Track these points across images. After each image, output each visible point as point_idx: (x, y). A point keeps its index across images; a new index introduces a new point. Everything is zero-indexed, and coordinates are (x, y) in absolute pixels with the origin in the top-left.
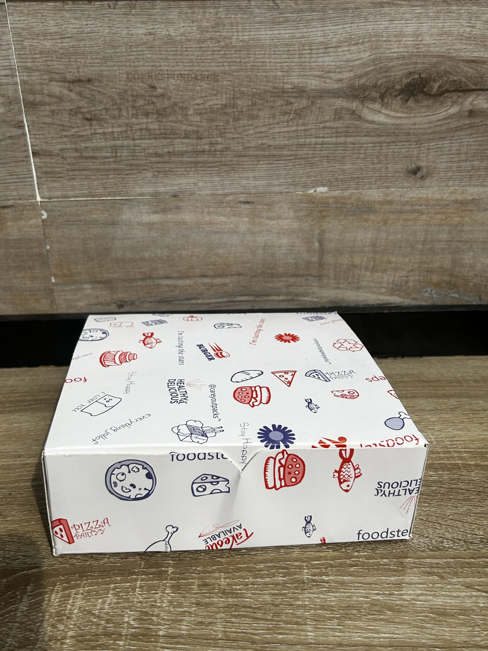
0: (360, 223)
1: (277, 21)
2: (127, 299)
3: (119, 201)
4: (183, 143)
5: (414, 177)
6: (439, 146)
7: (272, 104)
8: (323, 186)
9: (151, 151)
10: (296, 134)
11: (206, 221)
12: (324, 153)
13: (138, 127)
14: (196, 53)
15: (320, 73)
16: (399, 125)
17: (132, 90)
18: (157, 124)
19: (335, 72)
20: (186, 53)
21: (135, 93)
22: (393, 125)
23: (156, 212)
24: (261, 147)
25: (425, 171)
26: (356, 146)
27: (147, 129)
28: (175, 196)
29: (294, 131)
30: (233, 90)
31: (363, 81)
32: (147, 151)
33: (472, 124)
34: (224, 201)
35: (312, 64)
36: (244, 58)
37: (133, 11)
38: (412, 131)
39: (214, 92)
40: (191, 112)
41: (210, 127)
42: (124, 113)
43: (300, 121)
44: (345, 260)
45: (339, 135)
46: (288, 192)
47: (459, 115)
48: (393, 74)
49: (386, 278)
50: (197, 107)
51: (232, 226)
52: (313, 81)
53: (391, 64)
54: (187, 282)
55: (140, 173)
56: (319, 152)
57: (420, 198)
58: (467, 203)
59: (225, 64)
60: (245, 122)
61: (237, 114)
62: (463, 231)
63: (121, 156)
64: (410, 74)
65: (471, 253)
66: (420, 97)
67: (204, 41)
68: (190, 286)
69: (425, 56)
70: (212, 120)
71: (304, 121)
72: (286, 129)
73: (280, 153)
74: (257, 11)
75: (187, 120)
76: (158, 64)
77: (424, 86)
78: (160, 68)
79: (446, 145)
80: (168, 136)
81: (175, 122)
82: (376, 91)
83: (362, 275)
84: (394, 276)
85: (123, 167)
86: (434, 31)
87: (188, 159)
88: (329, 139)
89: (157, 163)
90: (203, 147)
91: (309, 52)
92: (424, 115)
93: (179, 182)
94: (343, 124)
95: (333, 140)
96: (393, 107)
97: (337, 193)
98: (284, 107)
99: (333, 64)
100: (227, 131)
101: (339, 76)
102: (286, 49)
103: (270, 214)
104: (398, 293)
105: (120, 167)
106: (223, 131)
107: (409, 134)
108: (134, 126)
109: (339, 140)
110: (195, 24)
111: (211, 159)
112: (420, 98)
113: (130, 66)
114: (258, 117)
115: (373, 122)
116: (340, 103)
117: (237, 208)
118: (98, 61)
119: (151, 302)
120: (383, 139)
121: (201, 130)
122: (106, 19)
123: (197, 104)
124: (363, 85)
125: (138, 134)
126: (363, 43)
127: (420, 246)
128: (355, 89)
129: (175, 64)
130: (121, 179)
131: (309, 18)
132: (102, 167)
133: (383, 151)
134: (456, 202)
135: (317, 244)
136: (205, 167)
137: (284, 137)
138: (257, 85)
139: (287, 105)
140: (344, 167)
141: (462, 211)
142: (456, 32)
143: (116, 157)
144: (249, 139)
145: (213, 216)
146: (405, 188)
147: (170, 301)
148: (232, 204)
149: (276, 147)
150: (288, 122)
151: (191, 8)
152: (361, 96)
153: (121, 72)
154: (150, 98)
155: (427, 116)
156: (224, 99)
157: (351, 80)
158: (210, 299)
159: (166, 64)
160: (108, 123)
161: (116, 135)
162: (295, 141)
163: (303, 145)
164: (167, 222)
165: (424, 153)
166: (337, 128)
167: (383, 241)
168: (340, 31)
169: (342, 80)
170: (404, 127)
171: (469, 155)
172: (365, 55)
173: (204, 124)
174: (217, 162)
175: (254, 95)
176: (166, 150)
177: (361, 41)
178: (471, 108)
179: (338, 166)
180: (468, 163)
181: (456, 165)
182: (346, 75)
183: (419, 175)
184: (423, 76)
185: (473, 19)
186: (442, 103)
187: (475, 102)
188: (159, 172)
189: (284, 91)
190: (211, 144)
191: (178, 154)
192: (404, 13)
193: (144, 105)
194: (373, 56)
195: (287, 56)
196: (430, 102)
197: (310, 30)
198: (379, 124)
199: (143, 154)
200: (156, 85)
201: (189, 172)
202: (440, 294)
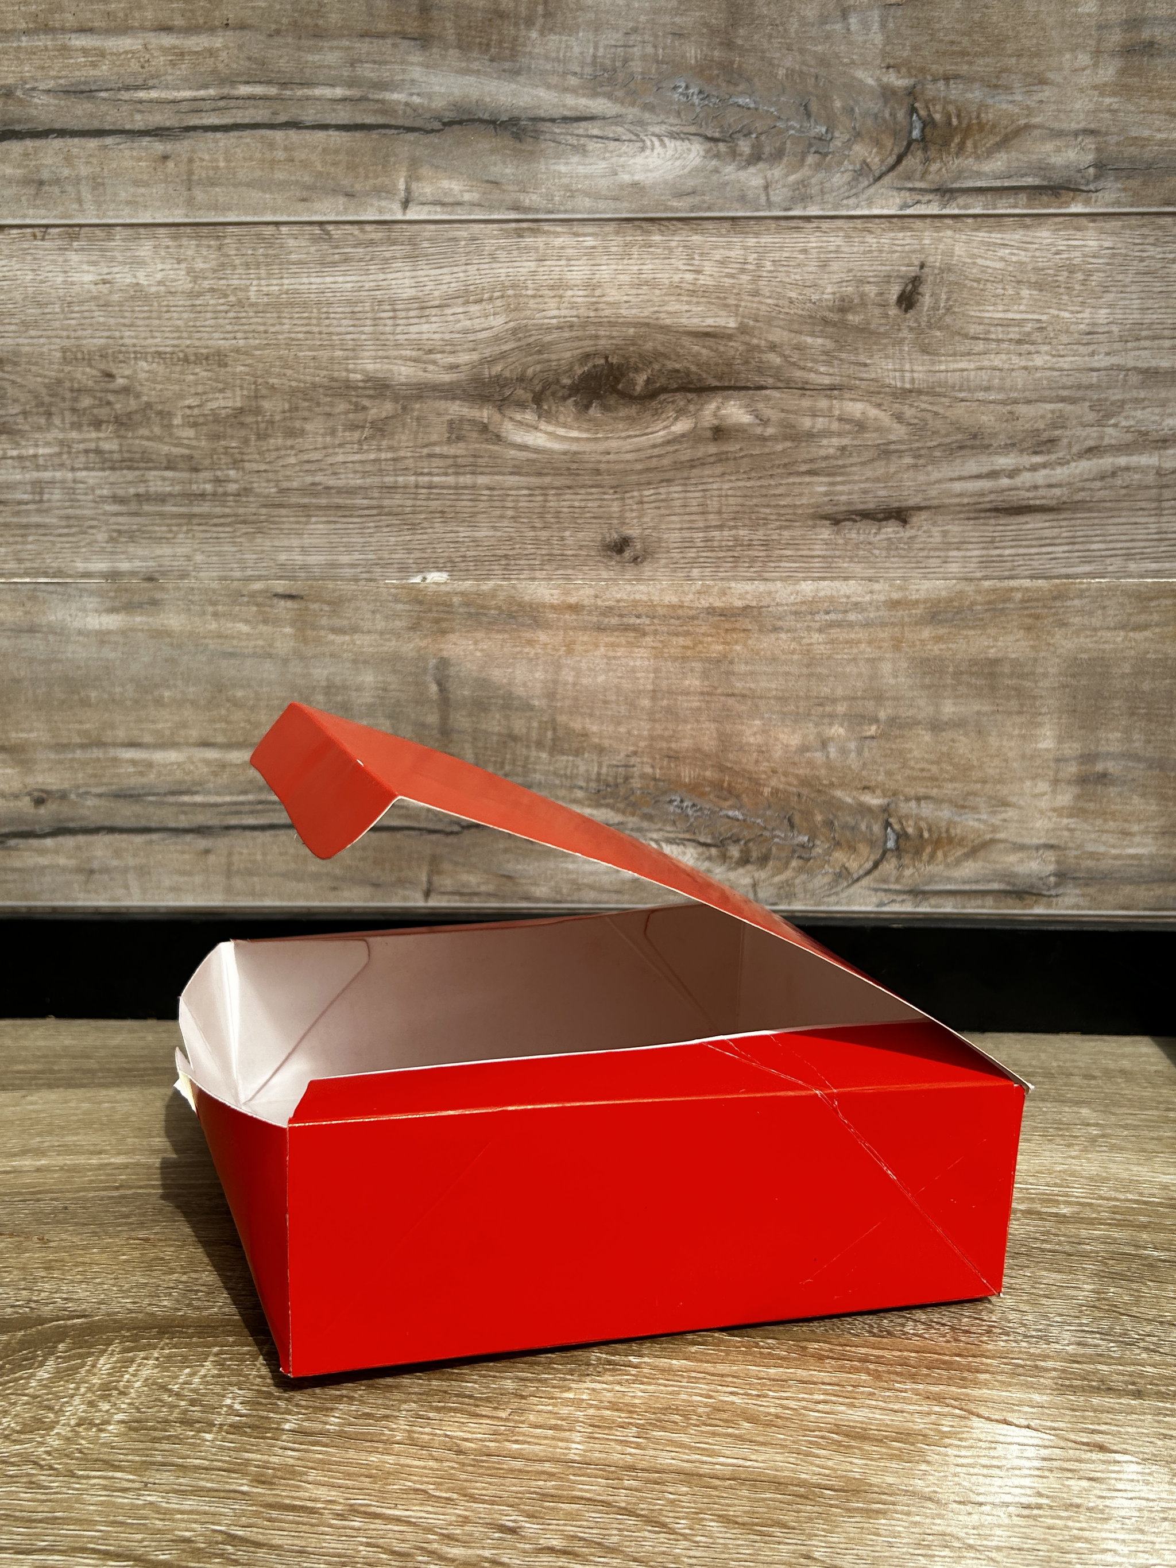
0: (519, 649)
1: (328, 260)
2: (54, 788)
3: (43, 587)
4: (164, 479)
5: (618, 558)
6: (663, 497)
7: (327, 409)
8: (439, 570)
9: (105, 492)
10: (377, 467)
11: (210, 631)
12: (434, 504)
13: (82, 446)
14: (185, 315)
15: (414, 353)
16: (575, 453)
17: (72, 380)
18: (116, 441)
19: (443, 352)
20: (167, 315)
21: (76, 385)
22: (565, 453)
23: (112, 610)
24: (312, 490)
25: (639, 546)
26: (496, 493)
27: (98, 451)
28: (150, 579)
29: (374, 461)
30: (255, 383)
31: (497, 369)
32: (98, 492)
33: (722, 453)
34: (245, 592)
35: (398, 337)
36: (273, 325)
37: (75, 244)
38: (603, 466)
39: (221, 386)
40: (177, 421)
41: (214, 449)
42: (57, 421)
43: (384, 443)
44: (494, 724)
45: (462, 470)
46: (370, 580)
47: (693, 437)
48: (553, 357)
49: (582, 769)
50: (188, 412)
51: (261, 643)
52: (403, 368)
53: (548, 338)
54: (173, 756)
55: (85, 533)
56: (424, 503)
57: (635, 601)
58: (733, 615)
59: (239, 335)
60: (280, 441)
61: (263, 426)
62: (734, 674)
63: (49, 501)
64: (587, 356)
65: (757, 722)
66: (612, 400)
67: (200, 294)
68: (179, 764)
69: (612, 324)
70: (216, 437)
71: (390, 443)
72: (357, 457)
73: (349, 501)
74: (291, 243)
75: (171, 435)
76: (117, 334)
77: (617, 380)
78: (121, 342)
79: (676, 495)
80: (136, 465)
81: (148, 439)
82: (525, 389)
83: (532, 759)
84: (600, 766)
85: (54, 521)
86: (624, 278)
87: (174, 509)
88: (443, 479)
89: (116, 514)
90: (202, 486)
91: (391, 314)
92: (623, 434)
93: (159, 552)
94: (467, 449)
95: (450, 480)
96: (562, 419)
97: (467, 585)
98: (351, 416)
99: (437, 336)
100: (246, 458)
101: (451, 360)
102: (348, 310)
103: (337, 622)
104: (611, 801)
105: (47, 520)
106: (238, 457)
107: (597, 472)
108: (75, 445)
109: (462, 480)
110: (183, 266)
111: (218, 510)
112: (612, 402)
113: (68, 337)
114: (302, 433)
115: (523, 447)
116: (457, 409)
117: (271, 606)
118: (13, 328)
119: (100, 795)
120: (547, 480)
121: (197, 454)
122: (29, 257)
123: (189, 407)
124: (498, 376)
125: (82, 458)
126: (490, 299)
127: (646, 702)
128: (484, 384)
129: (148, 334)
130: (48, 544)
131: (388, 255)
132: (15, 520)
133: (552, 504)
134: (711, 611)
135: (434, 688)
136: (206, 524)
137: (355, 472)
138: (298, 372)
139: (356, 411)
140: (477, 534)
141: (727, 630)
142: (667, 282)
143: (41, 501)
144: (288, 473)
145: (222, 621)
146: (605, 580)
147: (139, 795)
148: (260, 600)
149: (340, 491)
150: (360, 442)
151: (175, 238)
152: (497, 397)
153: (53, 347)
154: (103, 395)
155: (630, 437)
156: (238, 399)
157: (474, 367)
158: (218, 794)
159: (133, 334)
160: (28, 440)
161: (41, 461)
162: (376, 480)
163: (393, 488)
164: (133, 630)
165: (632, 510)
166: (455, 457)
167: (569, 687)
168: (447, 278)
169: (458, 366)
170: (586, 457)
171: (725, 516)
172: (498, 322)
173: (203, 443)
174: (228, 516)
175: (293, 392)
176: (132, 491)
177: (486, 296)
178: (716, 422)
179: (464, 532)
180: (726, 533)
181: (701, 535)
182: (464, 358)
183: (628, 554)
184: (614, 360)
185: (697, 257)
186: (656, 413)
187: (723, 412)
188: (119, 532)
189: (348, 386)
190: (217, 481)
191: (155, 500)
192: (562, 248)
193: (93, 407)
194: (512, 324)
195: (351, 323)
196: (633, 411)
197: (390, 276)
198: (536, 450)
199: (91, 497)
200: (114, 371)
201: (177, 533)
202: (701, 809)
